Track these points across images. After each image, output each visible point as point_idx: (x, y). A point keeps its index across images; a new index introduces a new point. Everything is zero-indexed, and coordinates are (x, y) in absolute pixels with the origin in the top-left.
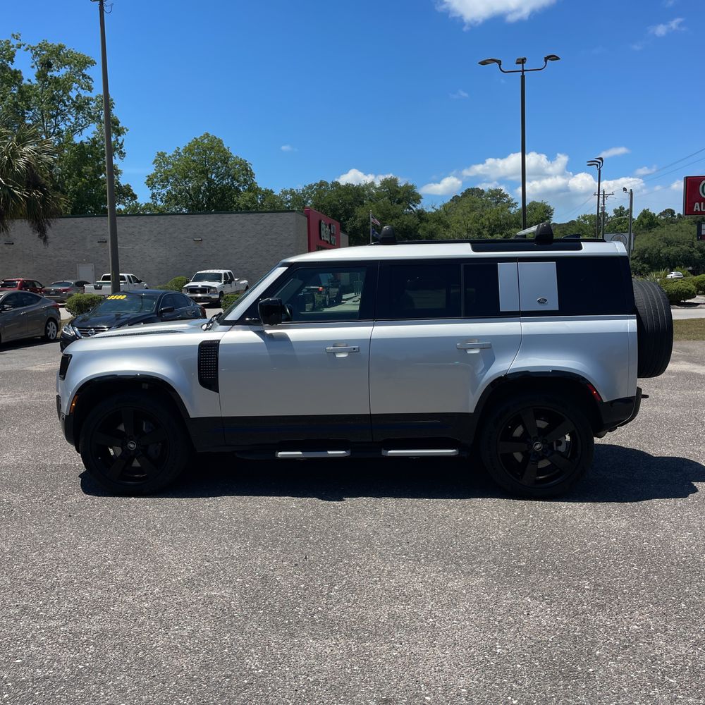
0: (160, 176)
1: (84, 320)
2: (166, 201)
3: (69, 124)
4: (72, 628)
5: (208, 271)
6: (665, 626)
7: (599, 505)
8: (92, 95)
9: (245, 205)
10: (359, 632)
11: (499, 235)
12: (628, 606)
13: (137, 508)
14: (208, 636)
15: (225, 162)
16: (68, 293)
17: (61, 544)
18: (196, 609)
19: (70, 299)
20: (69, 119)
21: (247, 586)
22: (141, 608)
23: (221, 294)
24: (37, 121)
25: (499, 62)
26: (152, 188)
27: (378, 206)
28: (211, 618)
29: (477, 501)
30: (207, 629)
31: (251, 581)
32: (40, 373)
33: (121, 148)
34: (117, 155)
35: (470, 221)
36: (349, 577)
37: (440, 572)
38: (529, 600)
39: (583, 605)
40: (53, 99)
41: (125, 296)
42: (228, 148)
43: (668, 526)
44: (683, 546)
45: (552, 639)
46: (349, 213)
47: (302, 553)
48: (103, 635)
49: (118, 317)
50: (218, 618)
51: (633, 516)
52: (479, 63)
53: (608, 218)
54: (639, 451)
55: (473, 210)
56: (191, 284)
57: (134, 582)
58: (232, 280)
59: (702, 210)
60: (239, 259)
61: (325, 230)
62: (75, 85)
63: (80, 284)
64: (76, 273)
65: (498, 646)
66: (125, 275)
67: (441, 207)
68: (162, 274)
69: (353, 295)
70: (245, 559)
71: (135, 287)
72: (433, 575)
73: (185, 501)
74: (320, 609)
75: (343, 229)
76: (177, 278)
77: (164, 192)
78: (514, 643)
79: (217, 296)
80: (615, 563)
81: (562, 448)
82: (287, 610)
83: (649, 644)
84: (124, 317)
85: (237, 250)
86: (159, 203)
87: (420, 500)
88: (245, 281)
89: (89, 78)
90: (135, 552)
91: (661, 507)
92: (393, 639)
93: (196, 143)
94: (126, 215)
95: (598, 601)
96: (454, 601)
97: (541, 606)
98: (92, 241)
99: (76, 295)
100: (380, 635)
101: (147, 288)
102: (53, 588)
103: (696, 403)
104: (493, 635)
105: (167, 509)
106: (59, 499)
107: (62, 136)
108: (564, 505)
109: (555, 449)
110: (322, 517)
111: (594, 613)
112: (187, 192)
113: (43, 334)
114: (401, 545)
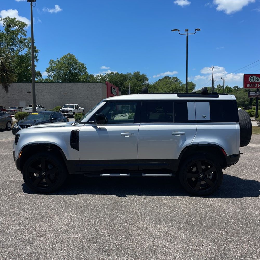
0: (52, 68)
1: (22, 122)
2: (53, 78)
3: (17, 48)
4: (18, 252)
5: (69, 104)
6: (256, 251)
8: (27, 37)
9: (83, 80)
10: (136, 253)
12: (240, 242)
13: (44, 199)
14: (74, 256)
15: (76, 64)
16: (16, 111)
17: (13, 214)
18: (69, 243)
19: (16, 114)
20: (17, 46)
21: (89, 233)
22: (46, 243)
23: (74, 113)
24: (5, 46)
25: (179, 31)
26: (48, 73)
27: (132, 82)
28: (75, 247)
29: (177, 197)
30: (74, 252)
31: (90, 231)
32: (4, 142)
33: (37, 57)
34: (35, 60)
35: (166, 88)
36: (130, 229)
37: (166, 227)
38: (202, 239)
39: (223, 241)
40: (11, 38)
41: (38, 113)
42: (77, 59)
43: (251, 208)
44: (258, 216)
45: (213, 256)
46: (122, 84)
47: (111, 219)
48: (31, 255)
49: (35, 121)
50: (78, 247)
51: (237, 204)
52: (172, 31)
53: (215, 89)
54: (235, 177)
55: (167, 84)
56: (63, 109)
57: (43, 231)
58: (78, 108)
59: (250, 87)
60: (81, 100)
62: (20, 34)
63: (20, 108)
64: (19, 104)
66: (37, 105)
67: (155, 83)
68: (51, 105)
69: (123, 114)
70: (88, 221)
71: (41, 110)
72: (163, 228)
74: (119, 243)
75: (120, 90)
76: (57, 107)
77: (53, 74)
79: (72, 114)
80: (233, 224)
81: (211, 177)
82: (106, 244)
83: (251, 258)
84: (37, 121)
85: (80, 97)
86: (51, 78)
87: (155, 196)
88: (83, 108)
89: (25, 31)
90: (43, 218)
92: (150, 257)
93: (65, 57)
94: (38, 83)
95: (229, 240)
96: (173, 240)
97: (207, 242)
98: (25, 92)
99: (19, 112)
100: (144, 255)
101: (46, 110)
102: (10, 234)
103: (253, 158)
104: (189, 255)
105: (55, 199)
106: (12, 195)
107: (14, 53)
108: (210, 199)
109: (208, 177)
110: (117, 203)
111: (228, 245)
112: (62, 74)
113: (6, 127)
114: (149, 215)
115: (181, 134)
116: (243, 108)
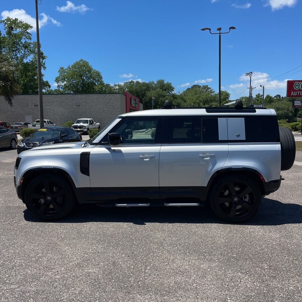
0: (62, 77)
1: (28, 140)
2: (64, 89)
3: (21, 54)
4: (22, 289)
5: (82, 119)
7: (265, 226)
8: (32, 41)
9: (98, 90)
10: (161, 291)
11: (207, 105)
12: (286, 277)
13: (53, 227)
14: (88, 293)
15: (90, 71)
16: (21, 128)
17: (17, 245)
18: (82, 279)
19: (22, 131)
20: (21, 52)
21: (106, 267)
22: (56, 279)
23: (88, 129)
24: (7, 53)
25: (210, 29)
26: (58, 83)
28: (89, 284)
29: (209, 225)
30: (88, 290)
31: (107, 265)
32: (8, 163)
33: (44, 65)
34: (42, 68)
35: (195, 99)
36: (154, 262)
37: (196, 260)
38: (240, 274)
39: (266, 277)
40: (14, 43)
41: (46, 129)
42: (91, 66)
43: (298, 237)
45: (254, 294)
46: (144, 95)
47: (131, 250)
48: (37, 292)
49: (43, 139)
50: (93, 284)
51: (281, 232)
52: (201, 30)
53: (253, 98)
55: (196, 94)
56: (75, 124)
57: (52, 265)
58: (93, 123)
59: (295, 95)
60: (96, 114)
61: (133, 102)
62: (24, 37)
63: (26, 124)
64: (24, 119)
65: (228, 299)
66: (46, 120)
67: (182, 93)
68: (62, 120)
69: (145, 130)
70: (104, 253)
71: (50, 126)
72: (193, 261)
73: (75, 224)
74: (141, 279)
75: (141, 101)
76: (69, 122)
77: (63, 84)
78: (236, 297)
79: (86, 130)
80: (277, 255)
81: (247, 200)
82: (126, 280)
83: (300, 296)
84: (45, 138)
85: (95, 110)
86: (61, 89)
87: (183, 224)
88: (98, 124)
89: (30, 34)
90: (52, 250)
91: (293, 227)
92: (178, 295)
93: (77, 63)
94: (46, 94)
95: (272, 274)
96: (205, 275)
97: (246, 277)
98: (32, 105)
99: (24, 129)
100: (171, 293)
101: (56, 126)
102: (13, 268)
103: (299, 179)
104: (225, 293)
105: (67, 228)
106: (16, 223)
107: (18, 60)
108: (249, 227)
109: (244, 200)
110: (139, 232)
111: (271, 281)
112: (73, 84)
113: (10, 146)
114: (177, 246)
115: (211, 157)
116: (286, 121)
